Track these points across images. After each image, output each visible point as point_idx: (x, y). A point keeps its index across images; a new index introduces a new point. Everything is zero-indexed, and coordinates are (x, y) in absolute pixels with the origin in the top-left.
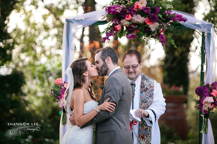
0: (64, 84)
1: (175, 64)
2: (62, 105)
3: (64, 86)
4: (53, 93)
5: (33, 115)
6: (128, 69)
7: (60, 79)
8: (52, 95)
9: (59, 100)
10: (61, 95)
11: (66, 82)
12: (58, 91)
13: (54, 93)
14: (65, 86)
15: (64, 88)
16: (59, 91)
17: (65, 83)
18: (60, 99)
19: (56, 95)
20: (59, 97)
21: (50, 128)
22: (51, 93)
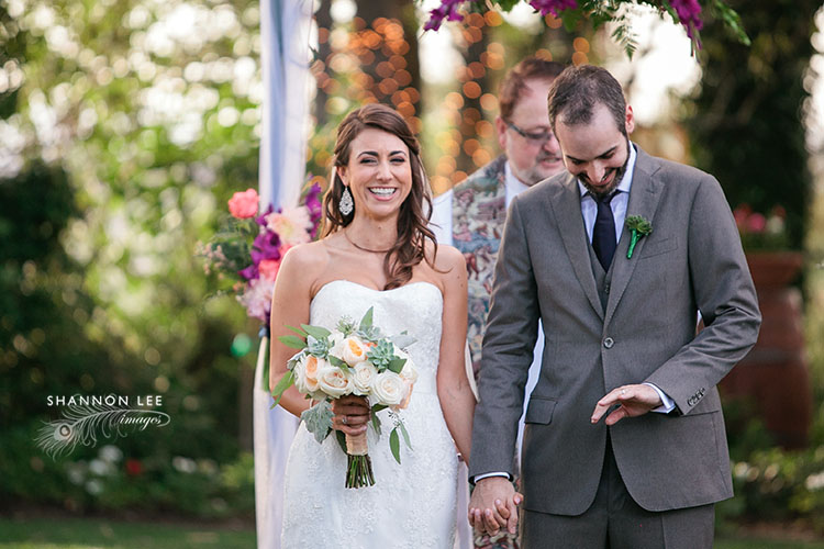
0: (266, 217)
1: (745, 115)
2: (262, 304)
3: (265, 224)
4: (222, 256)
5: (117, 356)
6: (541, 141)
7: (251, 193)
8: (217, 265)
9: (250, 285)
10: (256, 265)
11: (276, 208)
12: (242, 249)
13: (226, 256)
14: (270, 226)
15: (270, 232)
16: (246, 247)
17: (270, 210)
18: (253, 282)
19: (233, 264)
20: (247, 272)
21: (194, 414)
22: (211, 255)
